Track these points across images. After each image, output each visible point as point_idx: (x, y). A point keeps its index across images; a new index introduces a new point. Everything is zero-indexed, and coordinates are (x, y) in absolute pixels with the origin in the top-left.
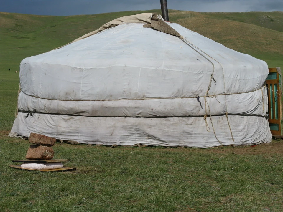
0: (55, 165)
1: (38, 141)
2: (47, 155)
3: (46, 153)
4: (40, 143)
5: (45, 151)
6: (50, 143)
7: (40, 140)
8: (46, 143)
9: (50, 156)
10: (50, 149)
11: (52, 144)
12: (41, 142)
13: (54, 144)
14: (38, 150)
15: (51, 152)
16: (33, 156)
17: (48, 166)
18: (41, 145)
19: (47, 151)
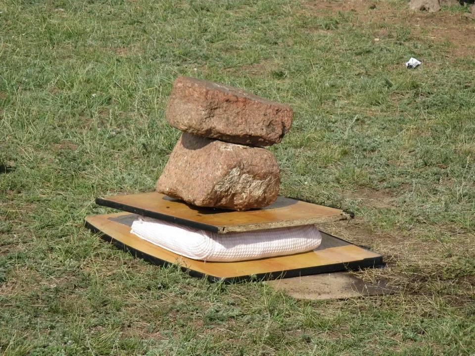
0: (270, 239)
1: (202, 121)
2: (238, 188)
3: (233, 183)
4: (209, 131)
5: (227, 173)
6: (259, 133)
7: (210, 116)
8: (240, 131)
9: (258, 193)
10: (257, 160)
11: (273, 136)
12: (219, 125)
13: (282, 136)
14: (202, 159)
15: (263, 177)
16: (180, 188)
17: (234, 245)
18: (215, 139)
19: (235, 172)
